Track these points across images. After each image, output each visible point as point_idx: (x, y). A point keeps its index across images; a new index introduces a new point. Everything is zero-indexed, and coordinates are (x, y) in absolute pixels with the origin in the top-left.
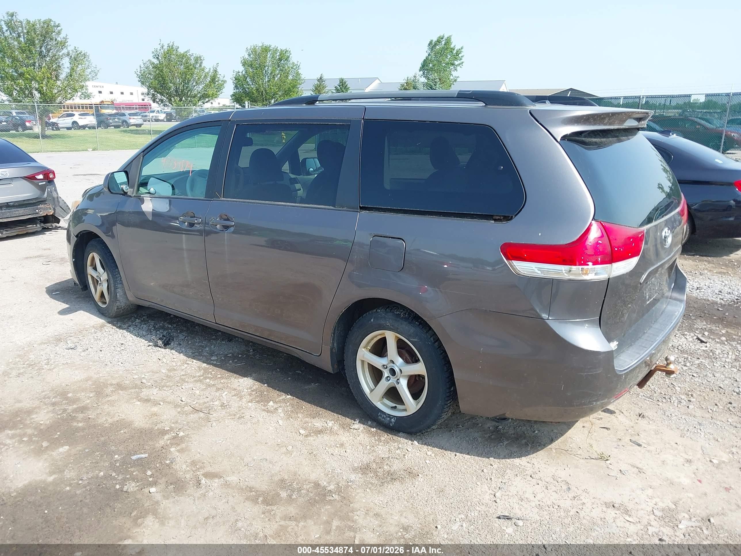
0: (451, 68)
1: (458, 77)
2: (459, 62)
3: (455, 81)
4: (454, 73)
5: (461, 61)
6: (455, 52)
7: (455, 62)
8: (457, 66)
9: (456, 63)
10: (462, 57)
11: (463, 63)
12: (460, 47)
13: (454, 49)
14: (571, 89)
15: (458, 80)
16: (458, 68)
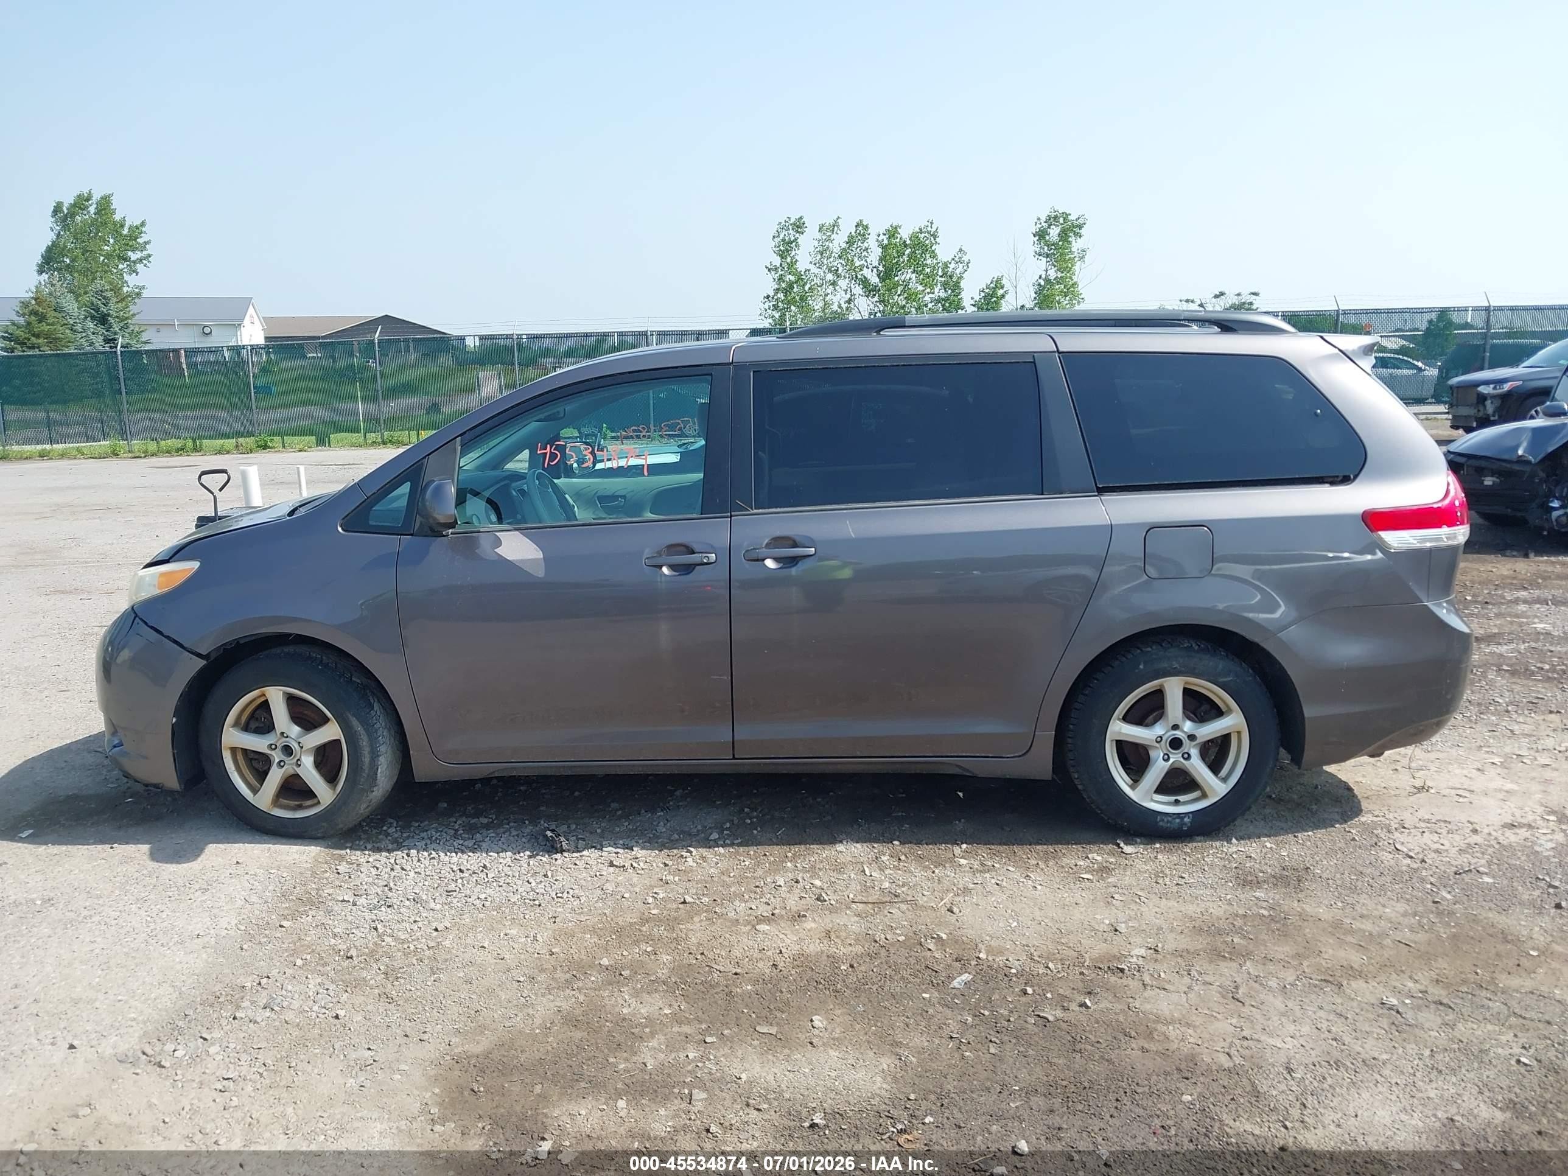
0: (121, 266)
1: (143, 287)
2: (139, 255)
3: (138, 294)
4: (132, 280)
5: (145, 253)
6: (125, 232)
7: (130, 253)
8: (134, 262)
9: (134, 256)
10: (147, 243)
11: (149, 256)
12: (137, 223)
13: (122, 226)
14: (387, 320)
15: (145, 294)
16: (139, 267)
